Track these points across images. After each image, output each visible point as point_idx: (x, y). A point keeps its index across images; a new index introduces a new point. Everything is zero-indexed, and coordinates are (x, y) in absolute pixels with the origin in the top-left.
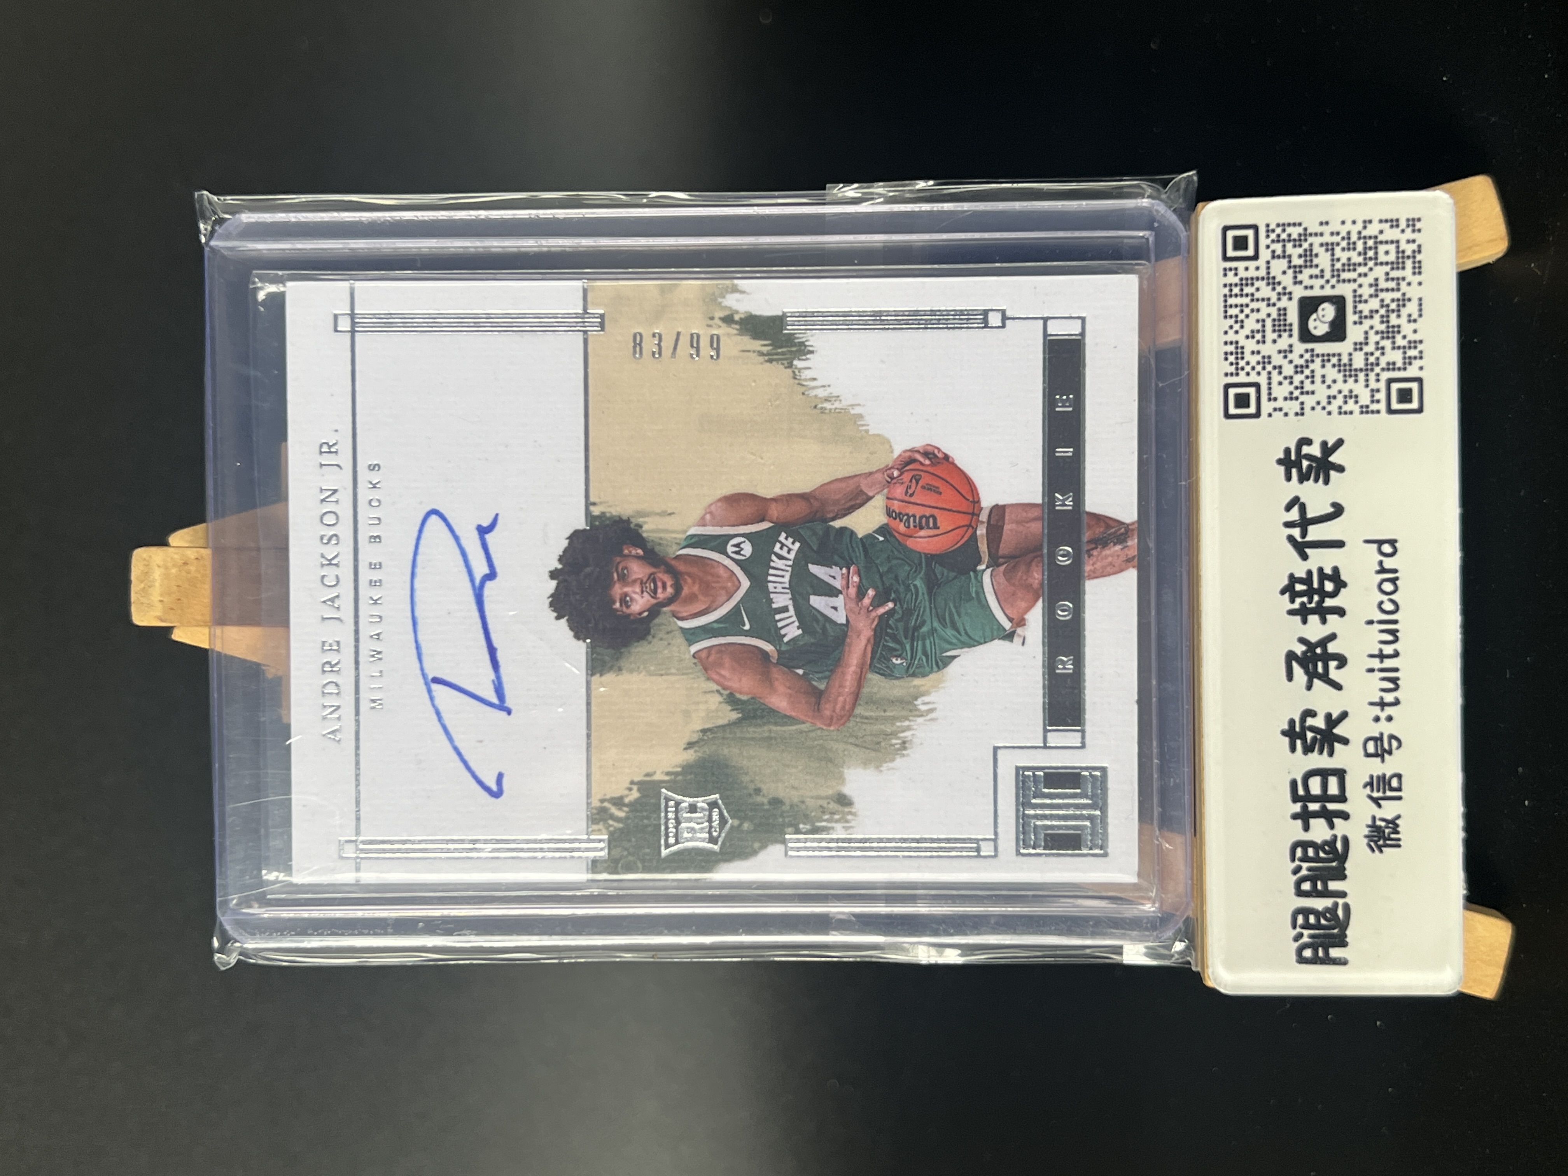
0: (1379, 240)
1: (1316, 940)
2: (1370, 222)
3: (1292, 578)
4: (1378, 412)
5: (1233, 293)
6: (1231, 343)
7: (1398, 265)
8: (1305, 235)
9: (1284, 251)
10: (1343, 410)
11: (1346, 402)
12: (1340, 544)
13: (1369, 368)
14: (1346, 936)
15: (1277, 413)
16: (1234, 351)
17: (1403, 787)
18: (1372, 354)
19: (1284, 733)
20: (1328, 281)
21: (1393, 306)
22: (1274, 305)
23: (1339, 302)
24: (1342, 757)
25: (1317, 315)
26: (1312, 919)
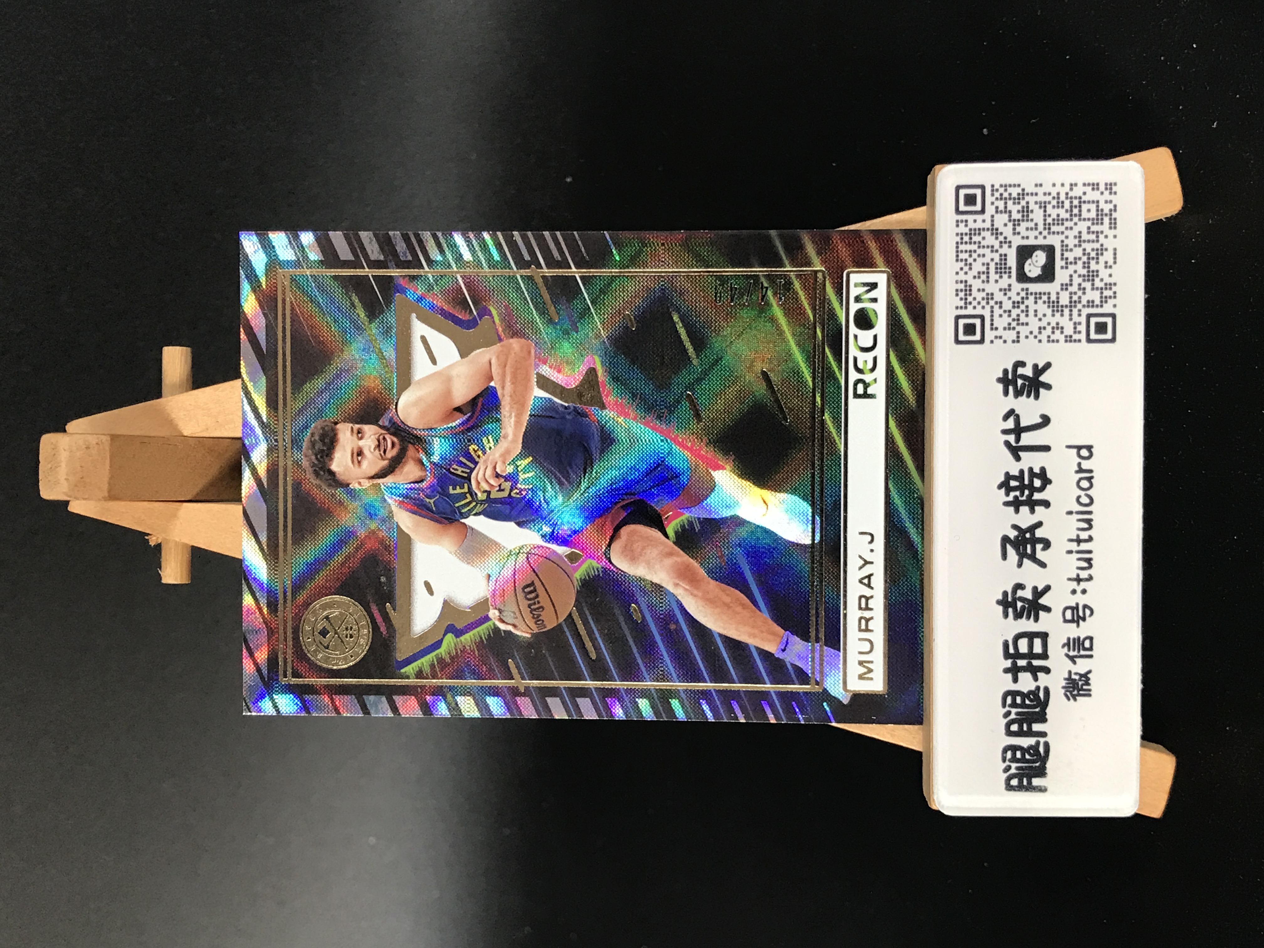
0: (1082, 200)
1: (1022, 772)
2: (1076, 185)
3: (1007, 474)
4: (1080, 341)
5: (964, 241)
6: (961, 282)
7: (1098, 220)
8: (1023, 194)
9: (1006, 207)
10: (1051, 339)
11: (1053, 333)
12: (1047, 448)
13: (1072, 304)
14: (1045, 768)
15: (998, 340)
16: (964, 288)
17: (1094, 647)
18: (1075, 293)
19: (999, 602)
20: (1041, 233)
21: (1093, 254)
22: (997, 251)
23: (1050, 250)
24: (1045, 623)
25: (1032, 261)
26: (1019, 755)
